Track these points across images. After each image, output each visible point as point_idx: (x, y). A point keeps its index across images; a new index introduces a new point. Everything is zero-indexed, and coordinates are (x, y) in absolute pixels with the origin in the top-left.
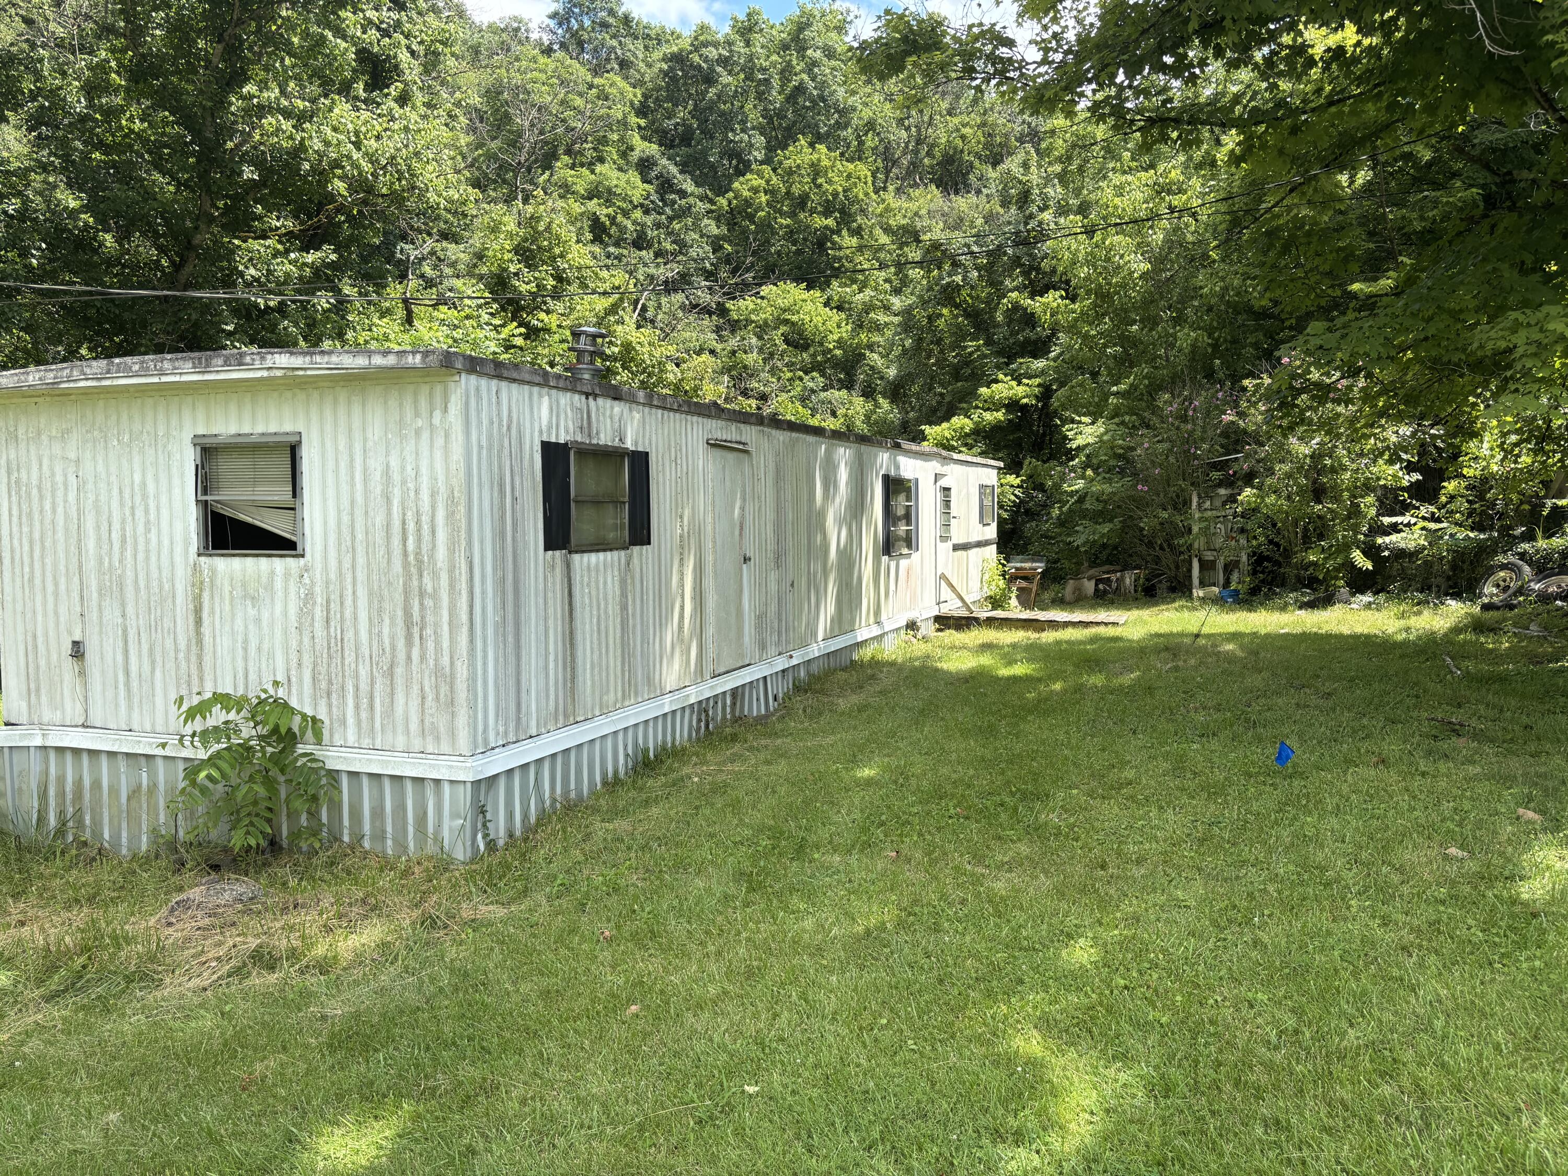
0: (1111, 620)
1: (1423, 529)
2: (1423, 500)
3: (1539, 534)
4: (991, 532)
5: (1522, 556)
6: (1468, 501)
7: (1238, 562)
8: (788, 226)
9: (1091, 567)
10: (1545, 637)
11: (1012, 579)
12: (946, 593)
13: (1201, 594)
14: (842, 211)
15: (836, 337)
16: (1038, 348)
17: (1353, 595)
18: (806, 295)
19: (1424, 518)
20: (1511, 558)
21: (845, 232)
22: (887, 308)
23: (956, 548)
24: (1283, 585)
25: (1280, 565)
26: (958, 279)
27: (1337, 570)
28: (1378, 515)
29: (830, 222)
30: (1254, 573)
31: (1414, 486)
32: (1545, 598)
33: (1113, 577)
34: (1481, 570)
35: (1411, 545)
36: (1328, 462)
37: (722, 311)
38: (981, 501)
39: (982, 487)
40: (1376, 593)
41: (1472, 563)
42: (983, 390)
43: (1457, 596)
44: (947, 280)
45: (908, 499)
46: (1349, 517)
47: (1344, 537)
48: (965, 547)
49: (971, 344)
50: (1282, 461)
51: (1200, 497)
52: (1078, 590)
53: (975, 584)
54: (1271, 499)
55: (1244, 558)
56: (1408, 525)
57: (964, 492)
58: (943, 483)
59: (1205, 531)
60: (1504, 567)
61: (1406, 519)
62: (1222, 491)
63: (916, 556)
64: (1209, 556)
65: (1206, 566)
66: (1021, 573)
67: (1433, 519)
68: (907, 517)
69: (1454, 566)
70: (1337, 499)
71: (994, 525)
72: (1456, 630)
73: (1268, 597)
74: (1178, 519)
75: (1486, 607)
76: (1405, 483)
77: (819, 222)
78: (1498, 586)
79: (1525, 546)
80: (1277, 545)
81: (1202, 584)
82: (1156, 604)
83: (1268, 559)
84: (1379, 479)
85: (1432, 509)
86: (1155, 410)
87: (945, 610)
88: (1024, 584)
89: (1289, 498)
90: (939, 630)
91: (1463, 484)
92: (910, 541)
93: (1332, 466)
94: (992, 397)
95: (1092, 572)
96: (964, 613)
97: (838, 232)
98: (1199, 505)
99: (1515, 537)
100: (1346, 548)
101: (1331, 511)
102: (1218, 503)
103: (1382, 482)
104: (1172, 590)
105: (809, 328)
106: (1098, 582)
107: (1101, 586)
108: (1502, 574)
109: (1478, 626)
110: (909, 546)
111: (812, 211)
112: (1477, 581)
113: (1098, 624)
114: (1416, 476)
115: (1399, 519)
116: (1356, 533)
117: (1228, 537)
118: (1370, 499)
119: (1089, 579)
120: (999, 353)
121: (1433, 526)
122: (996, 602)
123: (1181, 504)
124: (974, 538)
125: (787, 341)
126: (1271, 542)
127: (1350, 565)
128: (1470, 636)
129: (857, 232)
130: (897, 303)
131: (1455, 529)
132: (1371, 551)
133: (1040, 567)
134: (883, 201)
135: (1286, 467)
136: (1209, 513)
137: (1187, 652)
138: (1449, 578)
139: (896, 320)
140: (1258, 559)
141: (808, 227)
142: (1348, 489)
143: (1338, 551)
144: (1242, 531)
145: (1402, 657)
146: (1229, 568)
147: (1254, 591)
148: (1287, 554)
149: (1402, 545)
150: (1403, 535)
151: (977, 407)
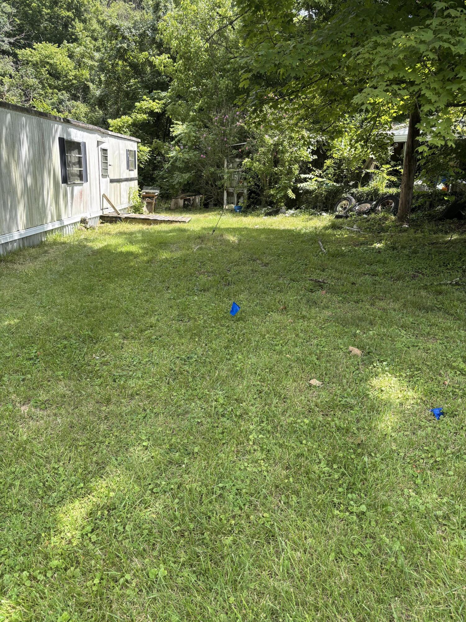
0: (183, 220)
1: (316, 181)
2: (317, 168)
3: (359, 185)
4: (134, 174)
5: (352, 194)
6: (334, 170)
7: (243, 193)
8: (48, 14)
9: (182, 193)
10: (359, 231)
11: (144, 198)
12: (106, 204)
13: (227, 208)
14: (77, 9)
15: (73, 74)
16: (164, 87)
17: (287, 210)
18: (57, 50)
19: (317, 176)
20: (349, 196)
21: (77, 20)
22: (92, 58)
23: (112, 181)
24: (260, 204)
25: (259, 195)
26: (125, 45)
27: (281, 198)
28: (300, 174)
29: (70, 14)
30: (249, 198)
31: (314, 160)
32: (360, 213)
33: (191, 198)
34: (336, 200)
35: (311, 188)
36: (281, 148)
37: (15, 55)
38: (128, 158)
39: (128, 151)
40: (296, 209)
41: (333, 197)
42: (137, 104)
43: (326, 211)
44: (120, 45)
45: (80, 153)
46: (288, 174)
47: (285, 183)
48: (119, 181)
49: (132, 81)
50: (262, 146)
51: (228, 162)
52: (176, 203)
53: (125, 200)
54: (256, 164)
55: (245, 191)
56: (311, 179)
57: (117, 152)
58: (103, 146)
59: (229, 178)
60: (345, 199)
61: (310, 176)
62: (237, 160)
63: (86, 185)
64: (231, 190)
65: (229, 194)
66: (148, 195)
67: (320, 176)
68: (79, 163)
69: (326, 198)
70: (283, 166)
71: (136, 171)
72: (326, 228)
73: (253, 210)
74: (218, 171)
75: (338, 217)
76: (311, 160)
77: (65, 13)
78: (342, 207)
79: (354, 190)
80: (258, 186)
81: (228, 203)
82: (207, 212)
83: (254, 192)
84: (300, 157)
85: (320, 172)
86: (211, 120)
87: (106, 213)
88: (150, 200)
89: (264, 164)
90: (102, 223)
91: (333, 161)
92: (82, 176)
93: (282, 150)
94: (141, 108)
95: (182, 196)
96: (115, 215)
97: (74, 20)
98: (227, 166)
99: (350, 186)
100: (285, 188)
101: (281, 171)
102: (235, 165)
103: (302, 159)
104: (215, 205)
105: (59, 68)
106: (185, 200)
107: (186, 202)
108: (344, 202)
109: (334, 226)
110: (81, 179)
111: (61, 7)
112: (335, 205)
113: (176, 222)
114: (315, 157)
115: (307, 176)
116: (290, 181)
117: (239, 182)
118: (296, 166)
119: (181, 199)
120: (146, 87)
121: (320, 179)
122: (136, 209)
123: (219, 165)
124: (124, 176)
125: (50, 74)
126: (256, 184)
127: (286, 196)
128: (330, 231)
129: (84, 21)
130: (97, 55)
131: (328, 181)
132: (295, 190)
133: (157, 192)
134: (95, 5)
135: (263, 149)
136: (232, 170)
137: (208, 239)
138: (324, 203)
139: (96, 64)
140: (251, 192)
141: (59, 15)
142: (288, 161)
143: (282, 190)
144: (245, 179)
145: (302, 242)
146: (239, 196)
147: (248, 207)
148: (262, 190)
149: (308, 188)
150: (308, 183)
151: (135, 112)
